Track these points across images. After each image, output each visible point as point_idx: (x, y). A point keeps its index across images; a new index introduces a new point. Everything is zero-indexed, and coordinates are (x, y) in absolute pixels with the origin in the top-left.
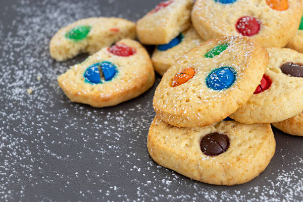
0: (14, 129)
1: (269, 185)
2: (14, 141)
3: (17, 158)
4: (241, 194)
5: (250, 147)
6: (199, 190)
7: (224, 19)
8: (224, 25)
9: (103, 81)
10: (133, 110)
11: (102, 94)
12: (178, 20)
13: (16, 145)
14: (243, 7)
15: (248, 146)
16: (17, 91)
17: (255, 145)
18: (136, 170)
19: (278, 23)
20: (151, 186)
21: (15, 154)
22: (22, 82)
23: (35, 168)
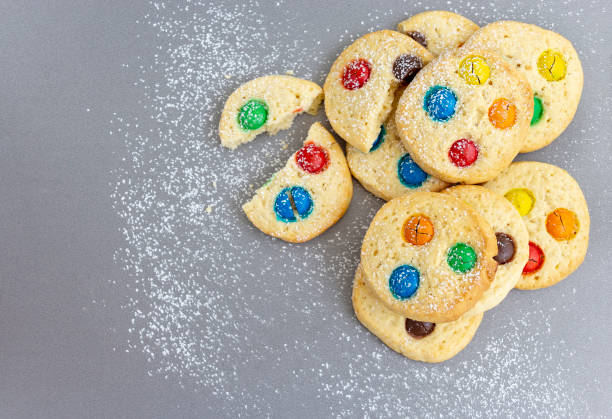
0: (206, 277)
1: (477, 358)
2: (209, 296)
3: (219, 324)
4: (451, 372)
5: (455, 333)
6: (410, 366)
7: (435, 146)
8: (435, 154)
9: (297, 216)
10: (332, 241)
11: (298, 237)
12: (380, 115)
13: (214, 303)
14: (459, 130)
15: (453, 331)
16: (194, 207)
17: (460, 330)
18: (345, 339)
19: (499, 152)
20: (362, 362)
21: (215, 317)
22: (195, 192)
23: (241, 339)
